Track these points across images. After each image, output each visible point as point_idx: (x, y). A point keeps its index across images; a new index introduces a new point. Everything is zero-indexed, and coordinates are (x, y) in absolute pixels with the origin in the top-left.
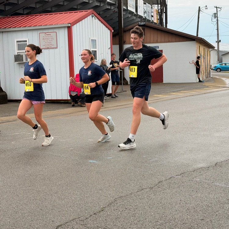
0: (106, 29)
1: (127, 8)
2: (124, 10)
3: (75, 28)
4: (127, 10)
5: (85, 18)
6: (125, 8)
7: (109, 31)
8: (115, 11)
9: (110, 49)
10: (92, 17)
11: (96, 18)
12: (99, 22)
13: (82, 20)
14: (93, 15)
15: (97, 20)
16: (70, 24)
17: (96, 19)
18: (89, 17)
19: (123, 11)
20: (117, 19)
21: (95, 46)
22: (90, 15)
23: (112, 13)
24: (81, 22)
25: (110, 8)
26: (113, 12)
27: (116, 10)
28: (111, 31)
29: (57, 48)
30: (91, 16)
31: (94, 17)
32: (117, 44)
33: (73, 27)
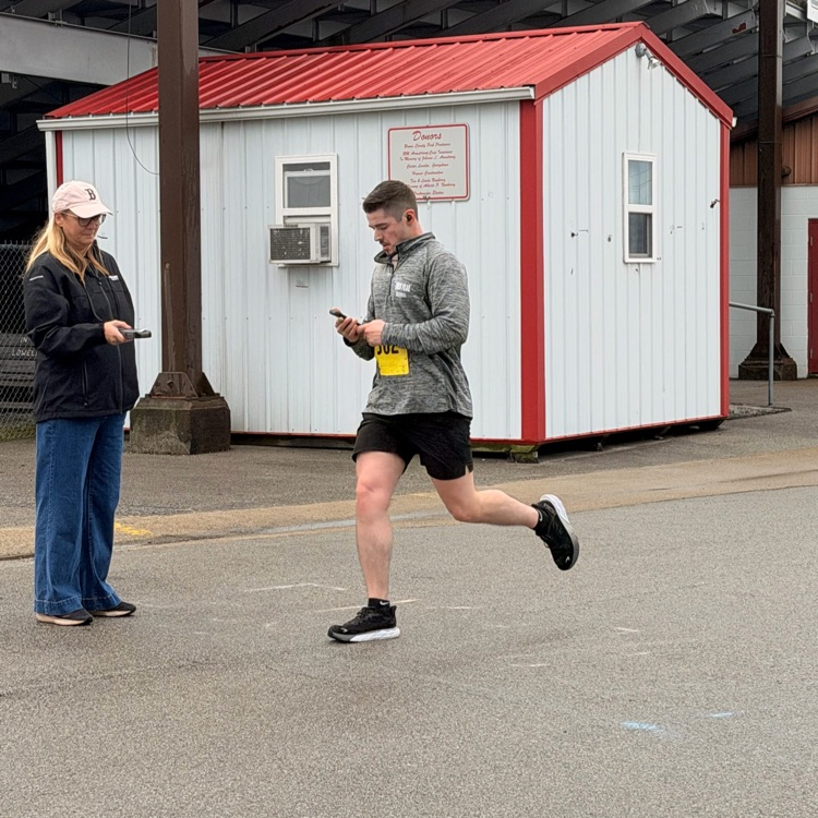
0: (705, 113)
1: (804, 12)
2: (790, 22)
3: (554, 109)
4: (805, 21)
5: (604, 61)
6: (795, 13)
7: (715, 124)
8: (743, 26)
9: (718, 205)
10: (639, 55)
11: (655, 61)
12: (672, 81)
13: (587, 71)
14: (643, 46)
15: (661, 70)
16: (532, 90)
17: (655, 66)
18: (621, 58)
19: (785, 25)
20: (753, 67)
21: (644, 190)
22: (629, 46)
23: (732, 34)
24: (582, 80)
25: (718, 12)
26: (735, 31)
27: (751, 21)
28: (724, 122)
29: (466, 198)
30: (631, 51)
31: (645, 58)
32: (750, 185)
33: (545, 102)
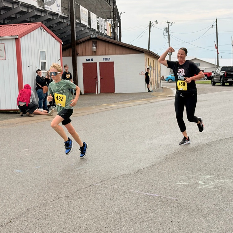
0: (56, 41)
1: (80, 21)
2: (77, 24)
3: (23, 40)
4: (80, 23)
5: (34, 30)
6: (78, 21)
7: (58, 44)
8: (68, 24)
9: (60, 60)
10: (41, 29)
11: (44, 30)
12: (48, 34)
13: (30, 32)
14: (42, 27)
15: (46, 32)
16: (17, 36)
17: (44, 31)
18: (37, 30)
19: (76, 24)
20: (70, 33)
21: (44, 57)
22: (39, 27)
23: (65, 26)
24: (29, 34)
25: (62, 21)
26: (66, 25)
27: (69, 23)
28: (60, 43)
29: (5, 59)
30: (39, 28)
31: (42, 30)
33: (21, 39)
